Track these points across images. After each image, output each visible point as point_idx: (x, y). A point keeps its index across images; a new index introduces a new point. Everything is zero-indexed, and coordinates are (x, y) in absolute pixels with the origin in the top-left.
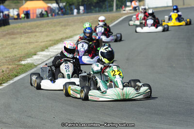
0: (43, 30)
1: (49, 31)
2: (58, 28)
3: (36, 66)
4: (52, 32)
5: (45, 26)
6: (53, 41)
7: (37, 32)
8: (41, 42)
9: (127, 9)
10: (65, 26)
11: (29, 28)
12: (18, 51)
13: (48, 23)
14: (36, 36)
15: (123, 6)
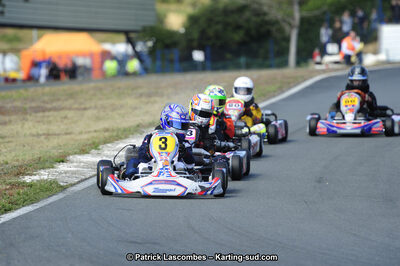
0: (88, 106)
1: (104, 108)
2: (130, 101)
3: (63, 188)
4: (114, 110)
5: (95, 95)
6: (113, 130)
7: (70, 109)
8: (81, 133)
9: (327, 59)
10: (149, 95)
11: (46, 98)
12: (13, 154)
13: (100, 89)
14: (66, 117)
15: (317, 51)
